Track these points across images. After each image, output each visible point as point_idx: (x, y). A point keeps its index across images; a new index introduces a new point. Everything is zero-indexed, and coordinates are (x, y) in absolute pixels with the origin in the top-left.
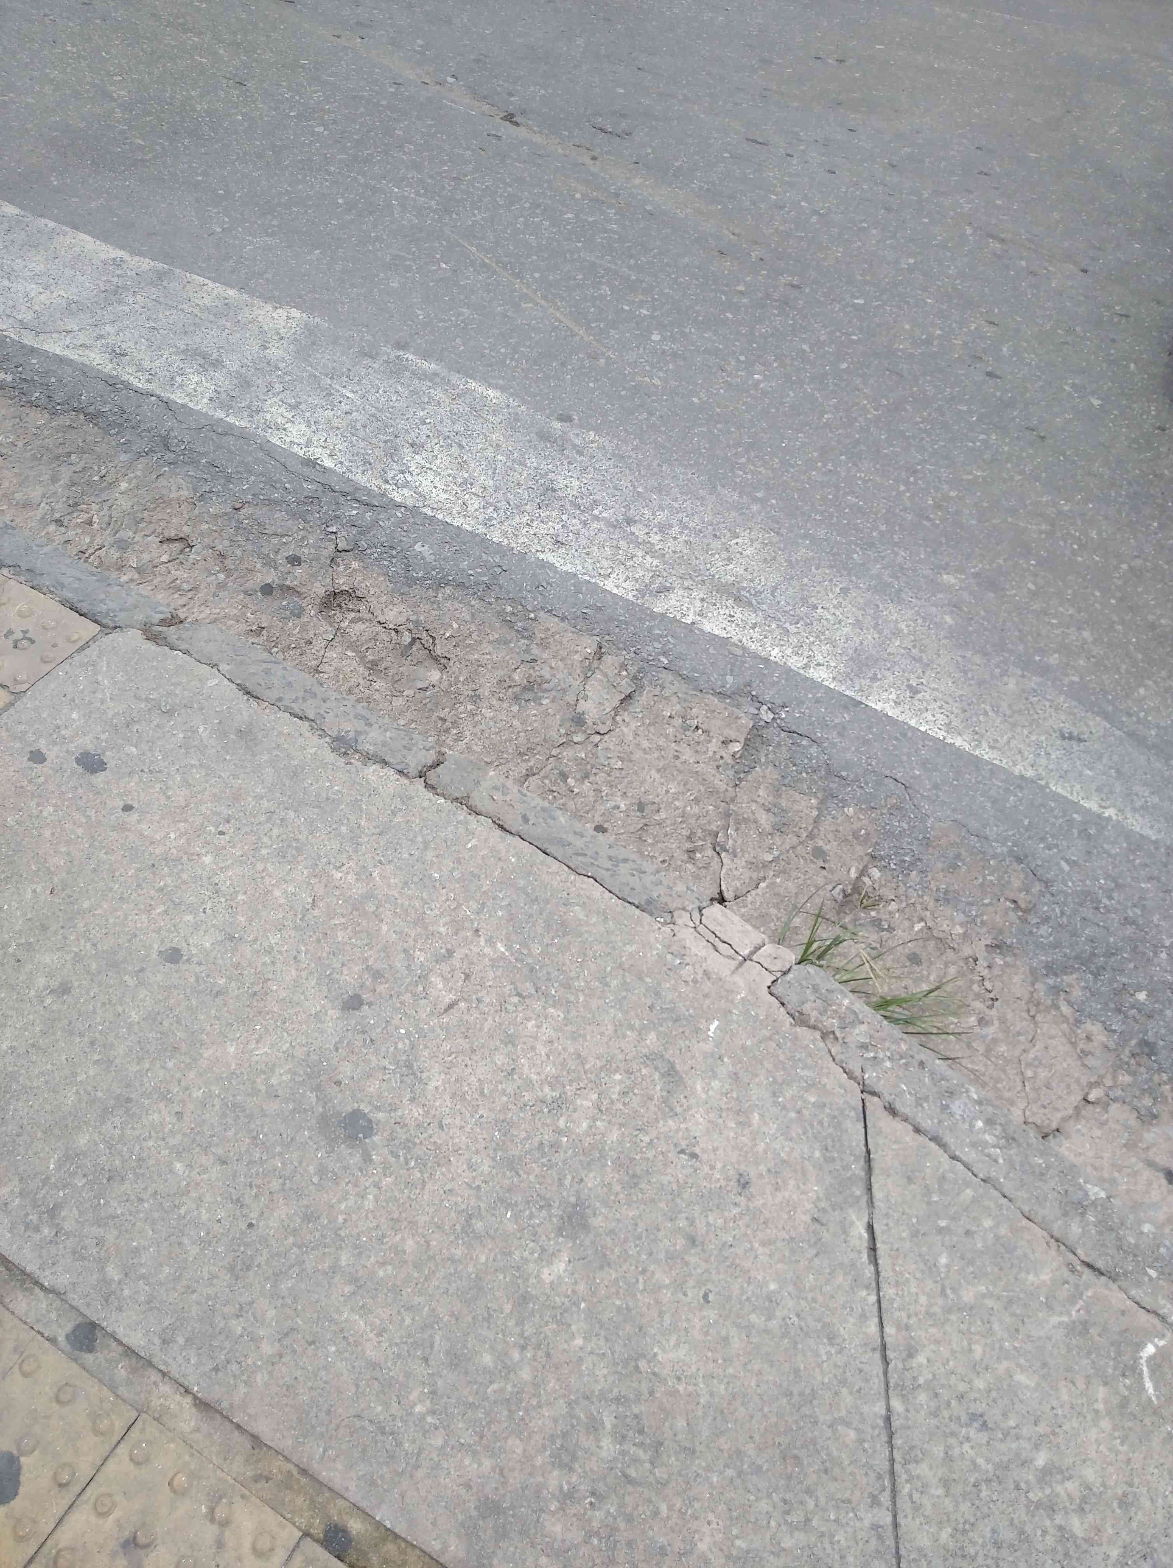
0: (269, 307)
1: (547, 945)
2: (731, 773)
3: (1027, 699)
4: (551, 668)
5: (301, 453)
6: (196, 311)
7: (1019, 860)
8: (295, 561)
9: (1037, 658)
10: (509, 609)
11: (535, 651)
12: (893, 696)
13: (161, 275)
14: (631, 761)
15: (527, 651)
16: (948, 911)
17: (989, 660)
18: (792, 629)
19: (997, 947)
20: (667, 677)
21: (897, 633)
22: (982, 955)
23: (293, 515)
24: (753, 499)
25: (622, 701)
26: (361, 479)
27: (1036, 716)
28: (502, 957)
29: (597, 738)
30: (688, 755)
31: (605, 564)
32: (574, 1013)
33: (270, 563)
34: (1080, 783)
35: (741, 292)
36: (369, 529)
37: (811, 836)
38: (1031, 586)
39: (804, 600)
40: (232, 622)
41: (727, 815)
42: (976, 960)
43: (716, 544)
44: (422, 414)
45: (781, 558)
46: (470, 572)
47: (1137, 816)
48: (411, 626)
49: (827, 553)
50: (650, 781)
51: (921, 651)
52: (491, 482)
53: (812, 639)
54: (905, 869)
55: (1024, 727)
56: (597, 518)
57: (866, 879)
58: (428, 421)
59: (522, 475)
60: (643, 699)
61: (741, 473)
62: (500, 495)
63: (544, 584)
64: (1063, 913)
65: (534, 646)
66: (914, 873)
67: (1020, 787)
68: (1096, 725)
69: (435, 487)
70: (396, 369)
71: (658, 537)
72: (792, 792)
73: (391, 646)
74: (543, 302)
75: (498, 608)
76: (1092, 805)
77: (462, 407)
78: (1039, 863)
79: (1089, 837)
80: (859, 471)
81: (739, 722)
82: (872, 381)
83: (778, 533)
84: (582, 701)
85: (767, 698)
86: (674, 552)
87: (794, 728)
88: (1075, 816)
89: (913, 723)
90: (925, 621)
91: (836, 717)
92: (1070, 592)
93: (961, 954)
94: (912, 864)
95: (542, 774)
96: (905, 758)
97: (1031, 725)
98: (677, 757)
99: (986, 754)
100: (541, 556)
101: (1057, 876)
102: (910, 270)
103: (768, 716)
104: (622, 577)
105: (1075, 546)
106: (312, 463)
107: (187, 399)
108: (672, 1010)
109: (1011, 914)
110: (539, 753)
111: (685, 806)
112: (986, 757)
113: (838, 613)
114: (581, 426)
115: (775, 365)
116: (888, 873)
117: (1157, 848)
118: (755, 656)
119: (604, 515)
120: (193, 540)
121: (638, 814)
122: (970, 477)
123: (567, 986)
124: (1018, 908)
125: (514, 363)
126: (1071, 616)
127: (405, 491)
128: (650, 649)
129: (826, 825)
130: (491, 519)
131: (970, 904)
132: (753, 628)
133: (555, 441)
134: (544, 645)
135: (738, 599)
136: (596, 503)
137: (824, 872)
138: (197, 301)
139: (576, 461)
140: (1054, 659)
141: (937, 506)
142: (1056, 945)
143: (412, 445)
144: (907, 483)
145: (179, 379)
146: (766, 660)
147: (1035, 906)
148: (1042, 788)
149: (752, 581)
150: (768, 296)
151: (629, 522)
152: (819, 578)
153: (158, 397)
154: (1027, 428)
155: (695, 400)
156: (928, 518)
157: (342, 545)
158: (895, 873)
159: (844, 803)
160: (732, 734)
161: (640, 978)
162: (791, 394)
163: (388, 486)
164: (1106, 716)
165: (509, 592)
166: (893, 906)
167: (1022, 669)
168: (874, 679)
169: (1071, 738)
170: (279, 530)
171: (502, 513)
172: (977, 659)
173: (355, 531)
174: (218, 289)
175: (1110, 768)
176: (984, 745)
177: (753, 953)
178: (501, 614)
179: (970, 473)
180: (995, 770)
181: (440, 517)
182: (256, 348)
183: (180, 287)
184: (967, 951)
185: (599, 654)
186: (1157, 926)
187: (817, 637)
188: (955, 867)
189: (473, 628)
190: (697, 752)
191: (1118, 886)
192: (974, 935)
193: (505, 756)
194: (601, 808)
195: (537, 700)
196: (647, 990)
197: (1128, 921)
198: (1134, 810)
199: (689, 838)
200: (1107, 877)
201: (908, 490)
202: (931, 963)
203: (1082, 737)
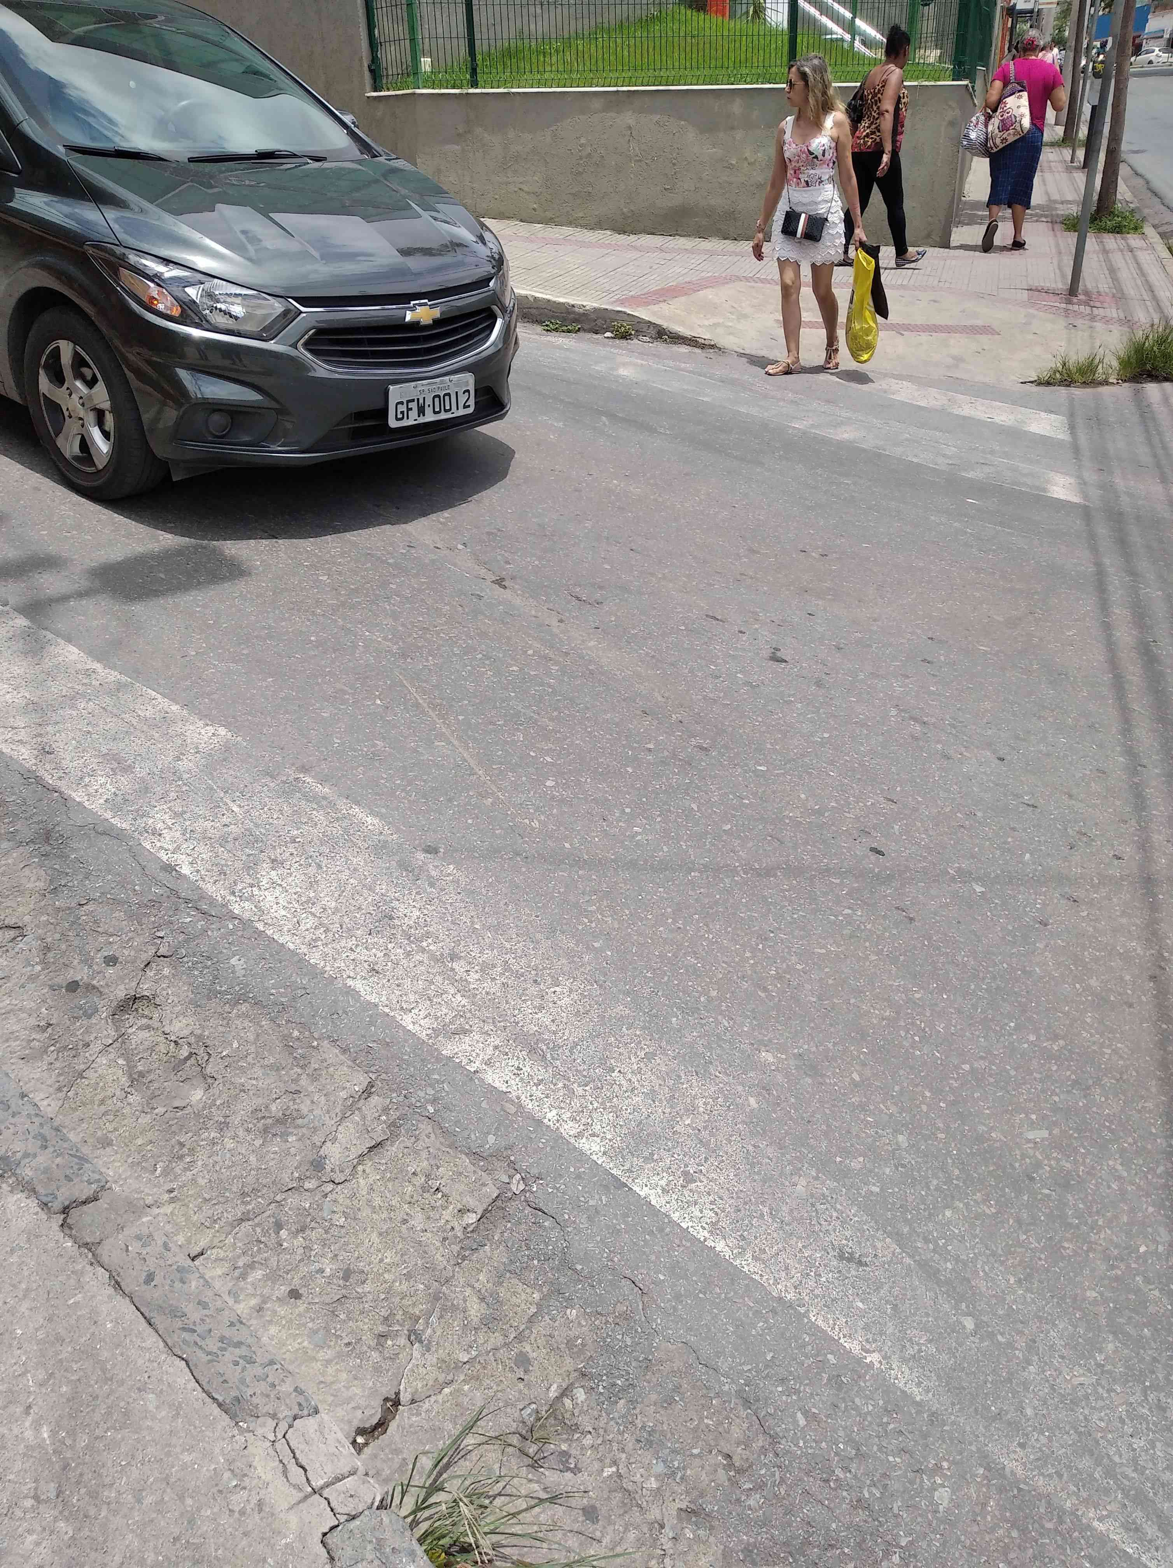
0: (201, 724)
1: (96, 1438)
2: (456, 1248)
3: (813, 1205)
4: (313, 1102)
5: (165, 858)
6: (134, 722)
7: (747, 1403)
8: (111, 961)
9: (838, 1159)
10: (296, 1033)
11: (304, 1082)
12: (663, 1183)
13: (120, 687)
14: (355, 1219)
15: (295, 1081)
16: (647, 1456)
17: (783, 1155)
18: (579, 1091)
19: (691, 1513)
20: (425, 1127)
21: (692, 1110)
22: (671, 1521)
23: (130, 917)
24: (588, 948)
25: (371, 1149)
26: (210, 889)
27: (817, 1228)
28: (41, 1446)
29: (330, 1186)
30: (418, 1221)
31: (412, 997)
32: (86, 1532)
33: (88, 961)
34: (847, 1316)
35: (650, 750)
36: (196, 937)
37: (519, 1338)
38: (856, 1077)
39: (603, 1061)
40: (25, 1015)
41: (436, 1298)
42: (662, 1526)
43: (533, 990)
44: (296, 832)
45: (594, 1014)
46: (273, 991)
47: (904, 1368)
48: (192, 1040)
49: (645, 1013)
50: (367, 1243)
51: (712, 1134)
52: (334, 904)
53: (596, 1105)
54: (614, 1394)
55: (800, 1238)
56: (423, 950)
57: (567, 1402)
58: (298, 840)
59: (366, 900)
60: (392, 1150)
61: (586, 921)
62: (336, 918)
63: (340, 1012)
64: (783, 1480)
65: (304, 1077)
66: (622, 1402)
67: (774, 1311)
68: (886, 1247)
69: (277, 903)
70: (290, 789)
71: (477, 976)
72: (515, 1281)
73: (165, 1059)
74: (456, 743)
75: (286, 1032)
76: (853, 1346)
77: (337, 830)
78: (771, 1410)
79: (840, 1386)
80: (709, 931)
81: (484, 1189)
82: (750, 844)
83: (601, 986)
84: (328, 1144)
85: (524, 1165)
86: (487, 993)
87: (541, 1205)
88: (830, 1357)
89: (675, 1216)
90: (725, 1101)
91: (592, 1197)
92: (897, 1088)
93: (648, 1516)
94: (623, 1390)
95: (256, 1221)
96: (653, 1258)
97: (808, 1237)
98: (405, 1221)
99: (747, 1265)
100: (350, 982)
101: (787, 1430)
102: (822, 744)
103: (517, 1186)
104: (423, 1014)
105: (917, 1038)
106: (169, 868)
107: (86, 798)
108: (197, 1547)
109: (721, 1472)
110: (262, 1197)
111: (394, 1281)
112: (746, 1269)
113: (634, 1079)
114: (443, 859)
115: (659, 819)
116: (594, 1396)
117: (919, 1412)
118: (530, 1117)
119: (431, 947)
120: (28, 930)
121: (341, 1282)
122: (824, 951)
123: (94, 1495)
124: (731, 1466)
125: (403, 794)
126: (891, 1115)
127: (247, 905)
128: (422, 1094)
129: (541, 1327)
130: (318, 939)
131: (674, 1451)
132: (537, 1085)
133: (412, 871)
134: (314, 1077)
135: (532, 1051)
136: (428, 935)
137: (521, 1385)
138: (140, 712)
139: (425, 891)
140: (856, 1164)
141: (779, 977)
142: (765, 1523)
143: (273, 861)
144: (754, 950)
145: (87, 780)
146: (539, 1122)
147: (750, 1466)
148: (800, 1316)
149: (555, 1033)
150: (674, 756)
151: (454, 957)
152: (626, 1039)
153: (61, 793)
154: (897, 908)
155: (567, 845)
156: (765, 990)
157: (163, 951)
158: (602, 1398)
159: (569, 1303)
160: (471, 1202)
161: (181, 1498)
162: (665, 849)
163: (232, 898)
164: (898, 1237)
165: (302, 1016)
166: (588, 1441)
167: (818, 1171)
168: (649, 1159)
169: (850, 1259)
170: (111, 930)
171: (330, 935)
172: (770, 1151)
173: (182, 937)
174: (163, 703)
175: (887, 1302)
176: (749, 1255)
177: (327, 1485)
178: (286, 1037)
179: (826, 948)
180: (752, 1285)
181: (269, 933)
182: (170, 759)
183: (132, 699)
184: (654, 1513)
185: (368, 1092)
186: (896, 1516)
187: (603, 1103)
188: (671, 1402)
189: (253, 1049)
190: (429, 1218)
191: (861, 1456)
192: (668, 1494)
193: (227, 1194)
194: (304, 1270)
195: (284, 1135)
196: (182, 1514)
197: (860, 1504)
198: (904, 1360)
199: (386, 1319)
200: (849, 1441)
201: (753, 958)
202: (610, 1522)
203: (864, 1259)
